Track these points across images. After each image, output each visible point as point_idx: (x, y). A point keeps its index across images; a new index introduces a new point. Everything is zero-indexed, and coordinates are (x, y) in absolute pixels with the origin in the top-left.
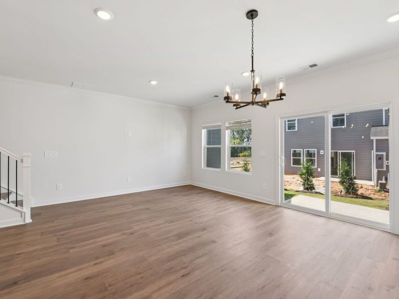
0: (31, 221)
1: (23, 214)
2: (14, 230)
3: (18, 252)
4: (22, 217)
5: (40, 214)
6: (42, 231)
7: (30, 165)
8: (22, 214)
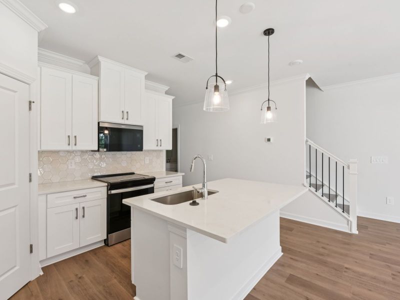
0: (357, 232)
1: (350, 222)
2: (340, 236)
3: (346, 266)
4: (348, 224)
5: (366, 228)
6: (372, 253)
7: (356, 173)
8: (348, 222)
